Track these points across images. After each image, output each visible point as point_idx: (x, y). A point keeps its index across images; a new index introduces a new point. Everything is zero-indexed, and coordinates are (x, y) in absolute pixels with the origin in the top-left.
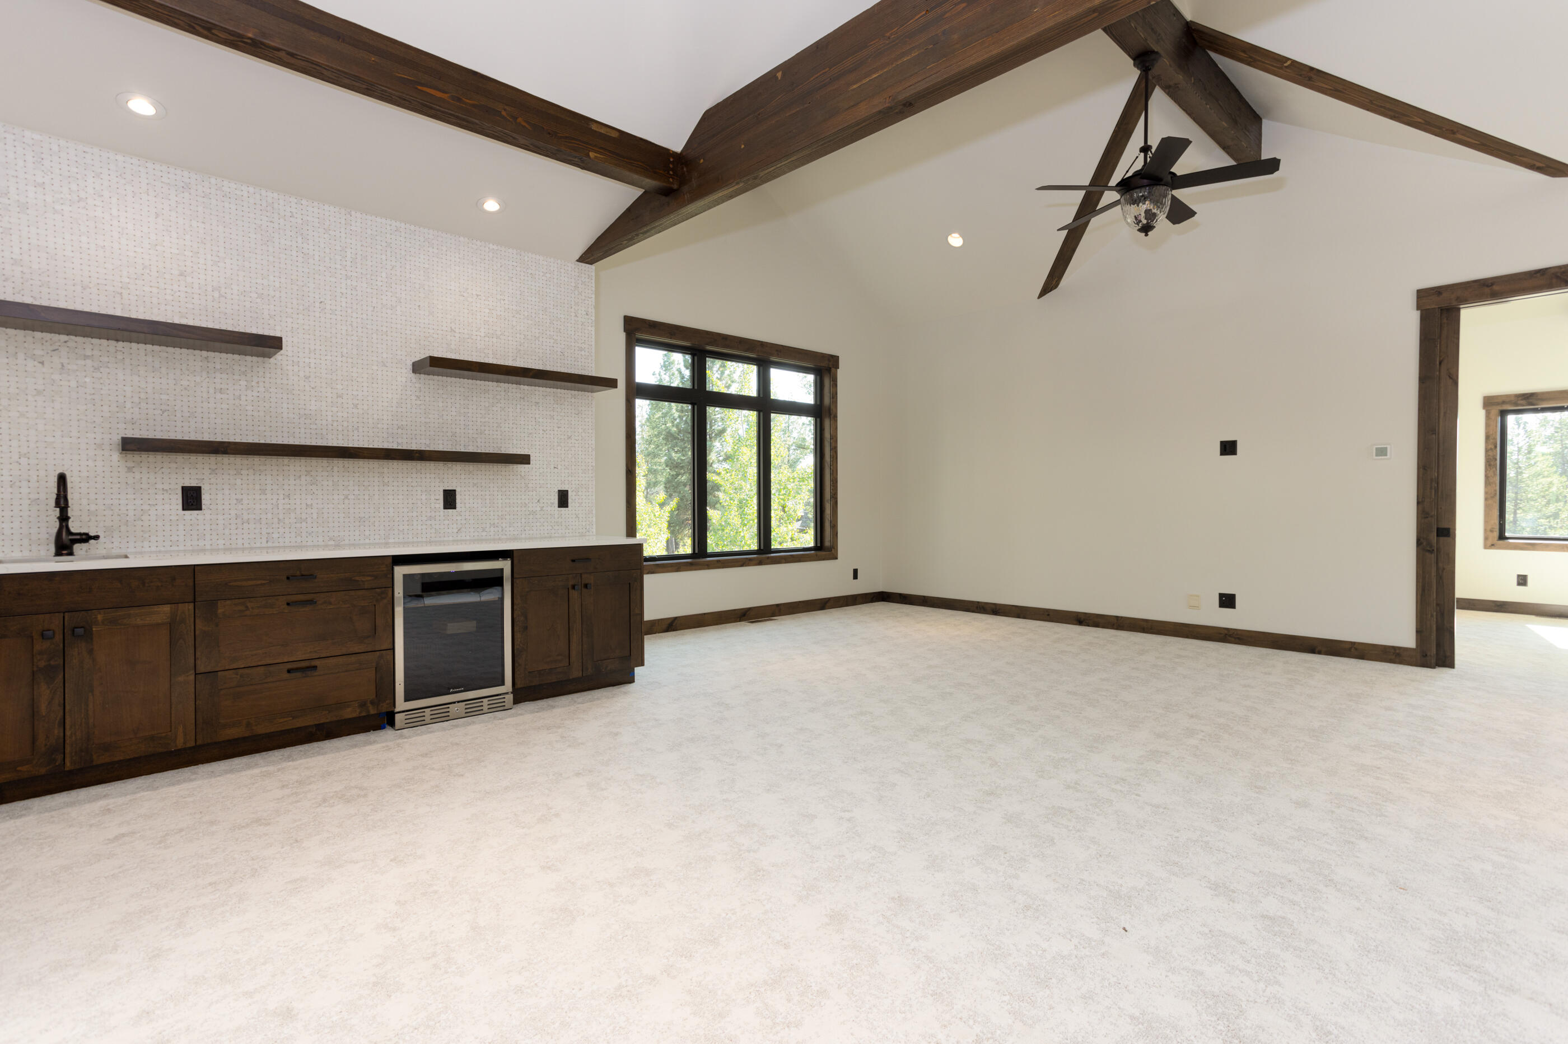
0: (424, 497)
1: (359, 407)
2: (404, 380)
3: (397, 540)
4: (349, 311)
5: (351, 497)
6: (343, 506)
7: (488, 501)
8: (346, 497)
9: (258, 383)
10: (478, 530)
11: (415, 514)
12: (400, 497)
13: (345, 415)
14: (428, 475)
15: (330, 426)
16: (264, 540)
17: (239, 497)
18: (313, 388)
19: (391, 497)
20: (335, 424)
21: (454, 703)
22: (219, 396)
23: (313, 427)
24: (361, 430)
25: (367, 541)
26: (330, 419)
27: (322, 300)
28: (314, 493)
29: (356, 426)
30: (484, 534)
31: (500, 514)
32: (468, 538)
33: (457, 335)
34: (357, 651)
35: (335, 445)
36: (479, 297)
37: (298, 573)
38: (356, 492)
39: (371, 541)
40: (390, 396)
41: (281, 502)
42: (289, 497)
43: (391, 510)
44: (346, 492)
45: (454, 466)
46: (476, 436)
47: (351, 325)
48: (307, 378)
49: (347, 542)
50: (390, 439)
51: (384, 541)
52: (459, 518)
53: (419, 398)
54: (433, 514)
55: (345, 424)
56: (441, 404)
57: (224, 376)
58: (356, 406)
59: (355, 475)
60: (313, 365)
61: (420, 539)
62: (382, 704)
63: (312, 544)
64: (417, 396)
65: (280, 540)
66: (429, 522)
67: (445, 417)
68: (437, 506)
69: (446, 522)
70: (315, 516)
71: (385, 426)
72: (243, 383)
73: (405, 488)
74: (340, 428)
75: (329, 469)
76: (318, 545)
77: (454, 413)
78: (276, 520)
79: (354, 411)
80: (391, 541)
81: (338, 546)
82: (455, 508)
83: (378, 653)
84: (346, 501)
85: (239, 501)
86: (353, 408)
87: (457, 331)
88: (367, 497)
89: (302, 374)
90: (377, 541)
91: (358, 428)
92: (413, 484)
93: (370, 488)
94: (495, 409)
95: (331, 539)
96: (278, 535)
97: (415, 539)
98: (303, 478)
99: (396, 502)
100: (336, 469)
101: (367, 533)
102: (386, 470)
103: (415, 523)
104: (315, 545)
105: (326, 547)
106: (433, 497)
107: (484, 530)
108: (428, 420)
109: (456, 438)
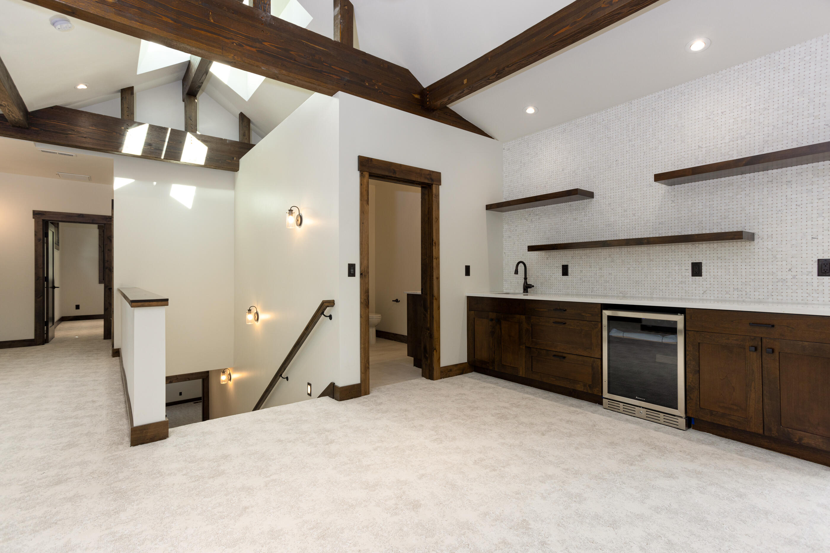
0: (677, 268)
1: (636, 215)
2: (663, 192)
3: (658, 296)
4: (631, 160)
5: (631, 269)
6: (627, 274)
7: (731, 271)
8: (629, 269)
9: (589, 212)
10: (722, 292)
11: (670, 279)
12: (661, 268)
13: (628, 221)
14: (680, 253)
15: (620, 229)
16: (591, 291)
17: (581, 269)
18: (612, 209)
19: (654, 268)
20: (623, 227)
21: (640, 407)
22: (575, 222)
23: (612, 230)
24: (637, 228)
25: (640, 295)
26: (620, 224)
27: (617, 159)
28: (612, 267)
29: (634, 227)
30: (728, 296)
31: (744, 281)
32: (712, 298)
33: (704, 150)
34: (583, 355)
35: (623, 238)
36: (724, 113)
37: (558, 308)
38: (634, 266)
39: (642, 296)
40: (654, 205)
41: (598, 272)
42: (601, 269)
43: (655, 277)
44: (629, 266)
45: (700, 245)
46: (720, 221)
47: (632, 168)
48: (609, 204)
49: (629, 295)
50: (654, 232)
51: (650, 296)
52: (705, 283)
53: (674, 202)
54: (684, 280)
55: (628, 226)
56: (690, 203)
57: (576, 212)
58: (634, 215)
59: (633, 255)
60: (612, 197)
61: (674, 297)
62: (594, 389)
63: (611, 295)
64: (673, 201)
65: (597, 292)
66: (680, 285)
67: (693, 211)
68: (687, 274)
69: (694, 286)
70: (613, 279)
71: (651, 224)
72: (583, 213)
73: (664, 263)
74: (626, 230)
75: (620, 253)
76: (614, 296)
77: (701, 207)
78: (595, 281)
79: (634, 218)
80: (654, 296)
81: (624, 297)
82: (701, 276)
83: (593, 358)
84: (629, 271)
85: (581, 271)
86: (633, 216)
87: (704, 146)
88: (640, 269)
89: (607, 203)
90: (646, 296)
91: (635, 228)
92: (669, 260)
93: (642, 263)
94: (739, 196)
95: (620, 293)
96: (596, 289)
97: (670, 296)
98: (608, 259)
99: (658, 271)
100: (623, 253)
101: (640, 290)
102: (651, 252)
103: (670, 285)
104: (613, 296)
105: (618, 297)
106: (683, 268)
107: (727, 293)
108: (680, 216)
109: (702, 225)
